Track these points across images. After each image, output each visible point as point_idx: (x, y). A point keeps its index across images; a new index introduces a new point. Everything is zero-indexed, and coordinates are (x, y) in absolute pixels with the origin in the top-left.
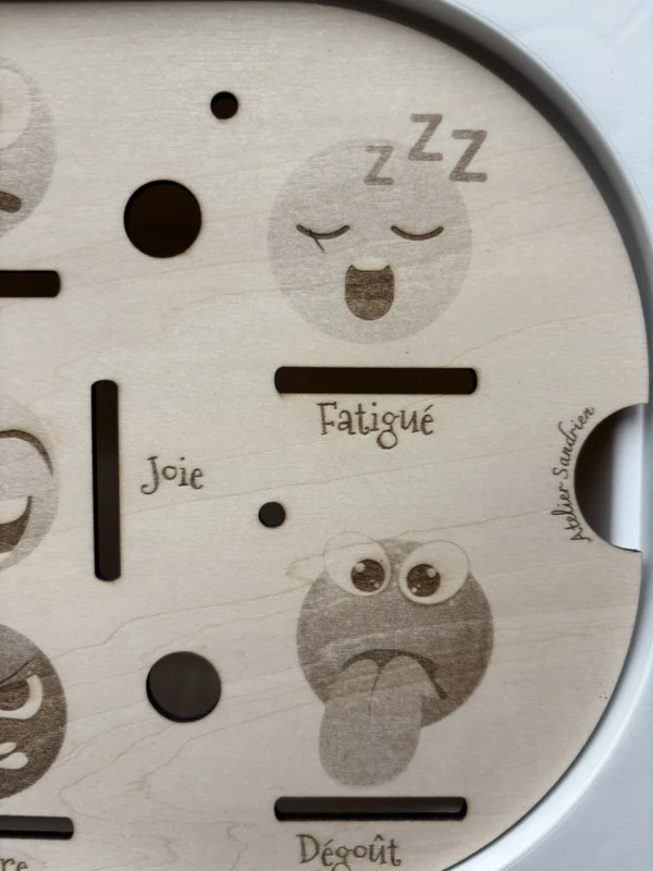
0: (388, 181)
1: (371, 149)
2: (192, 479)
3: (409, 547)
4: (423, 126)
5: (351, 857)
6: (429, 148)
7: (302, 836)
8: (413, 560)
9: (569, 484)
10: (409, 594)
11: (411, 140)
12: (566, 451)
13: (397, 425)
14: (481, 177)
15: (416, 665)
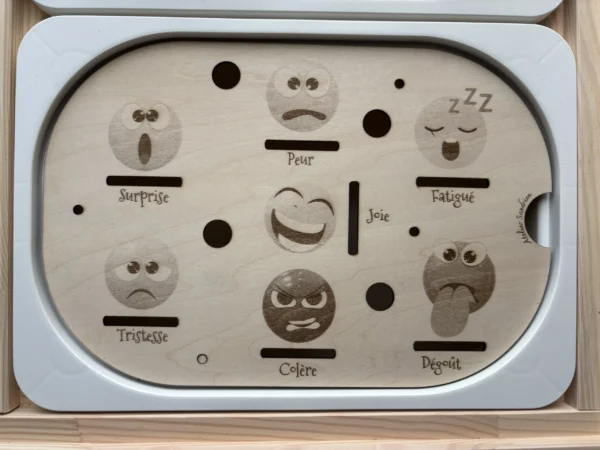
0: (457, 112)
1: (451, 100)
2: (385, 218)
3: (465, 244)
4: (469, 93)
5: (442, 366)
6: (472, 100)
7: (424, 357)
8: (467, 249)
9: (523, 221)
10: (465, 262)
11: (465, 97)
12: (521, 209)
13: (461, 199)
14: (490, 111)
15: (467, 289)
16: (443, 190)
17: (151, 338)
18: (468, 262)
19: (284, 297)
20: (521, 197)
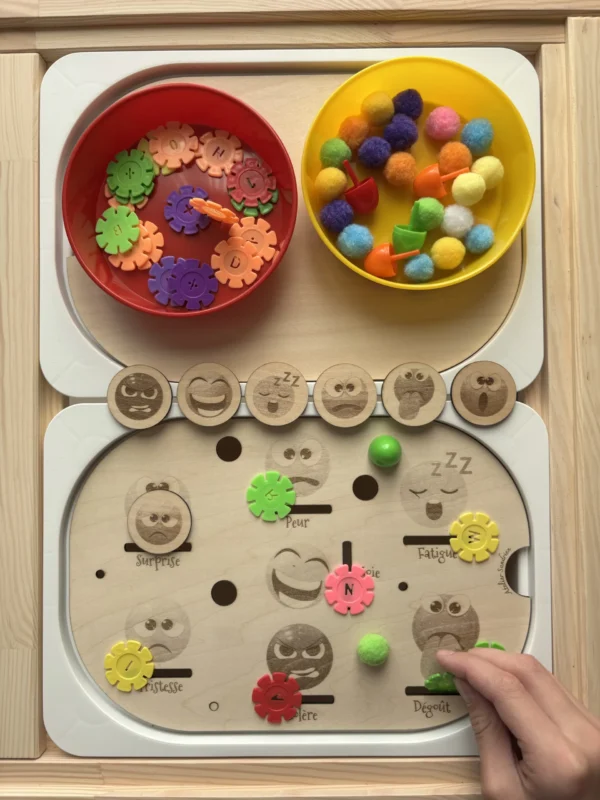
1: (433, 464)
2: (376, 574)
3: (450, 597)
4: (450, 456)
5: (433, 710)
6: (453, 463)
7: (415, 701)
8: (451, 601)
9: (503, 574)
10: (450, 613)
11: (447, 461)
12: (501, 563)
13: (445, 555)
14: (470, 472)
15: (453, 638)
16: (428, 547)
17: (168, 688)
18: (454, 612)
19: (286, 649)
20: (502, 551)
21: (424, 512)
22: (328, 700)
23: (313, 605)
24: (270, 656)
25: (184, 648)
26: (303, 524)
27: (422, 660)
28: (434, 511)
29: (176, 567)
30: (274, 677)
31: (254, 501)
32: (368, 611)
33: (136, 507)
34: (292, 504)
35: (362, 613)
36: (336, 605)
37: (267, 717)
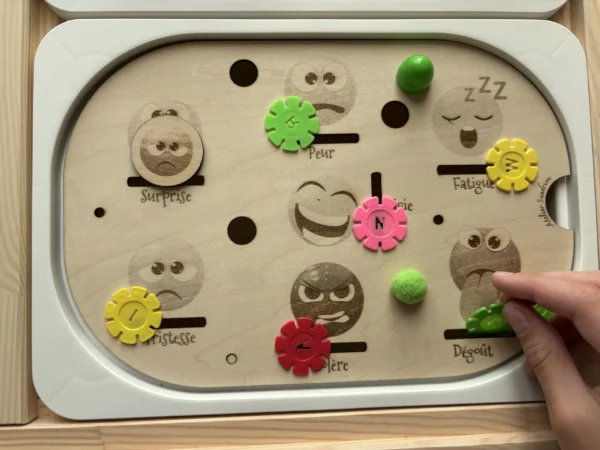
0: (473, 100)
1: (466, 89)
2: (408, 207)
3: (488, 230)
4: (483, 81)
5: (474, 354)
6: (486, 88)
8: (489, 236)
9: (544, 205)
10: (490, 248)
11: (480, 86)
12: (542, 193)
13: (481, 186)
14: (505, 98)
16: (464, 177)
17: (179, 340)
19: (312, 291)
20: (541, 181)
21: (458, 139)
22: (360, 347)
23: (341, 241)
24: (295, 298)
25: (196, 293)
26: (328, 155)
27: (461, 301)
28: (469, 139)
29: (186, 202)
30: (299, 322)
31: (273, 129)
32: (400, 247)
33: (141, 135)
34: (315, 132)
35: (394, 248)
36: (365, 241)
37: (292, 369)
